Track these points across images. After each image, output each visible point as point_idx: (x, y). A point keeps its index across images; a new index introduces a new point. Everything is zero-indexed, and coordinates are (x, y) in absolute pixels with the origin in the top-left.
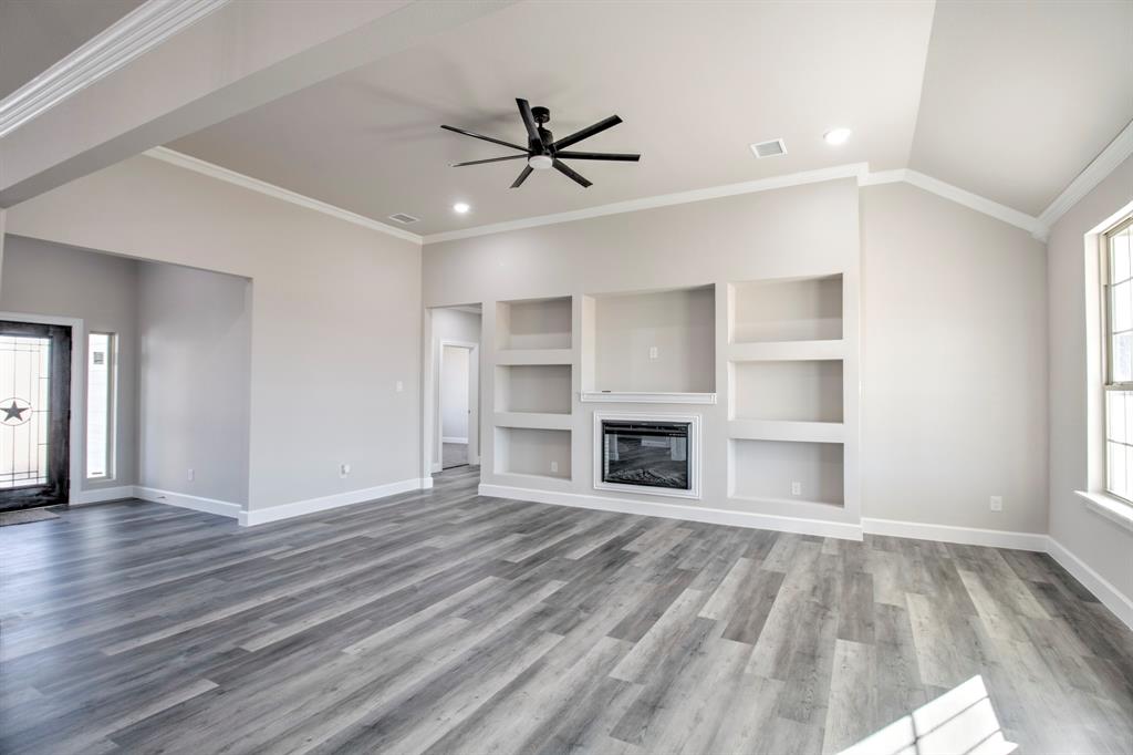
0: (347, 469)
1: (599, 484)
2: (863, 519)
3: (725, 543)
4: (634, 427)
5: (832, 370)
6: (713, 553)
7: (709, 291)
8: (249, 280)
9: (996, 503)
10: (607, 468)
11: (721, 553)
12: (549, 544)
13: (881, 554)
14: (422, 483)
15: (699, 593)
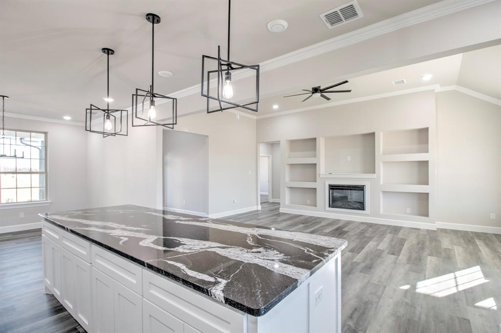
0: (235, 202)
1: (327, 208)
2: (436, 222)
3: (381, 229)
4: (342, 187)
5: (424, 164)
6: (377, 232)
7: (372, 135)
8: (207, 136)
9: (493, 216)
10: (331, 202)
11: (380, 232)
12: (315, 228)
13: (444, 234)
14: (257, 208)
15: (375, 243)
